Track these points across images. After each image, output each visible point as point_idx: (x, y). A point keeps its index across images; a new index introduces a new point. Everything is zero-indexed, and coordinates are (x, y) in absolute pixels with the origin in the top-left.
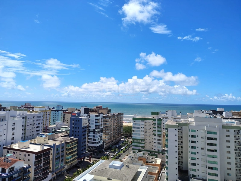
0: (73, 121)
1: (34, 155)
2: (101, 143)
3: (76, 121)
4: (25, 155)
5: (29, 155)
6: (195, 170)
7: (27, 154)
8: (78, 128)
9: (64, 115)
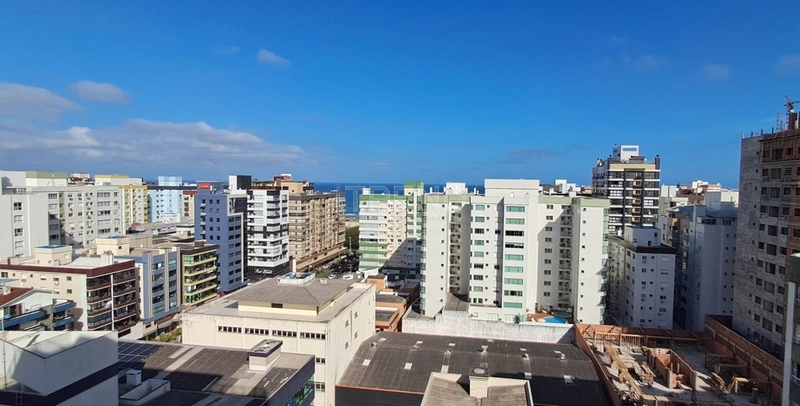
0: (204, 201)
1: (84, 278)
2: (286, 260)
3: (211, 201)
4: (57, 279)
5: (69, 279)
6: (481, 289)
7: (63, 276)
8: (218, 220)
9: (187, 199)
